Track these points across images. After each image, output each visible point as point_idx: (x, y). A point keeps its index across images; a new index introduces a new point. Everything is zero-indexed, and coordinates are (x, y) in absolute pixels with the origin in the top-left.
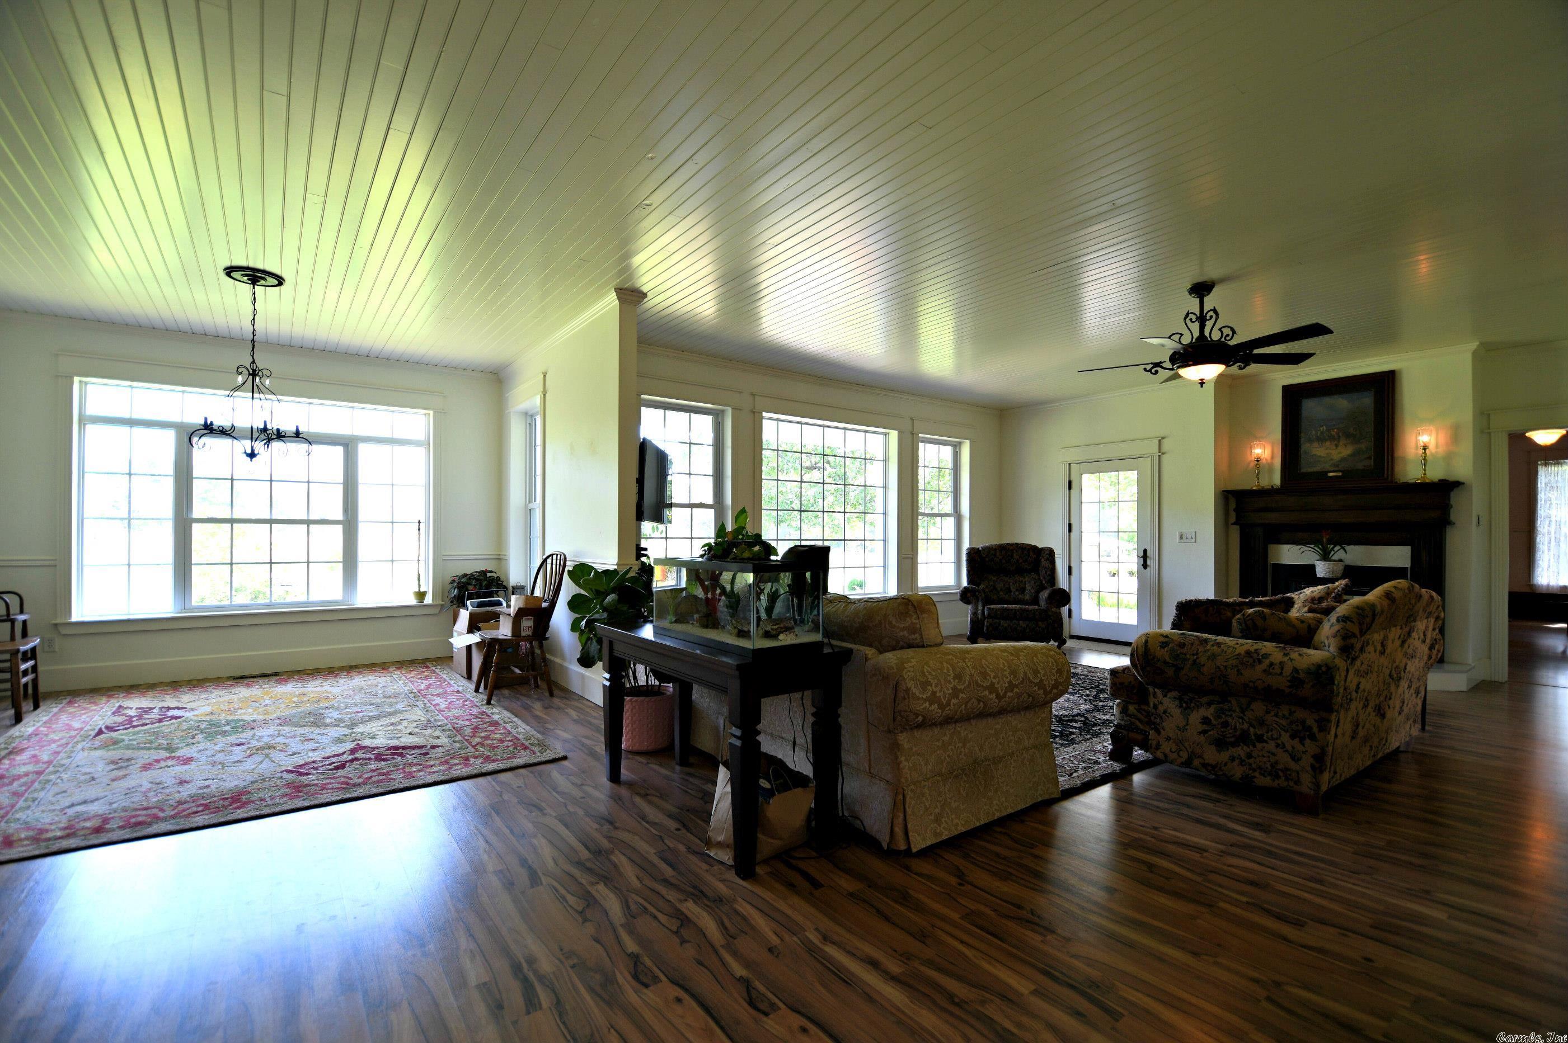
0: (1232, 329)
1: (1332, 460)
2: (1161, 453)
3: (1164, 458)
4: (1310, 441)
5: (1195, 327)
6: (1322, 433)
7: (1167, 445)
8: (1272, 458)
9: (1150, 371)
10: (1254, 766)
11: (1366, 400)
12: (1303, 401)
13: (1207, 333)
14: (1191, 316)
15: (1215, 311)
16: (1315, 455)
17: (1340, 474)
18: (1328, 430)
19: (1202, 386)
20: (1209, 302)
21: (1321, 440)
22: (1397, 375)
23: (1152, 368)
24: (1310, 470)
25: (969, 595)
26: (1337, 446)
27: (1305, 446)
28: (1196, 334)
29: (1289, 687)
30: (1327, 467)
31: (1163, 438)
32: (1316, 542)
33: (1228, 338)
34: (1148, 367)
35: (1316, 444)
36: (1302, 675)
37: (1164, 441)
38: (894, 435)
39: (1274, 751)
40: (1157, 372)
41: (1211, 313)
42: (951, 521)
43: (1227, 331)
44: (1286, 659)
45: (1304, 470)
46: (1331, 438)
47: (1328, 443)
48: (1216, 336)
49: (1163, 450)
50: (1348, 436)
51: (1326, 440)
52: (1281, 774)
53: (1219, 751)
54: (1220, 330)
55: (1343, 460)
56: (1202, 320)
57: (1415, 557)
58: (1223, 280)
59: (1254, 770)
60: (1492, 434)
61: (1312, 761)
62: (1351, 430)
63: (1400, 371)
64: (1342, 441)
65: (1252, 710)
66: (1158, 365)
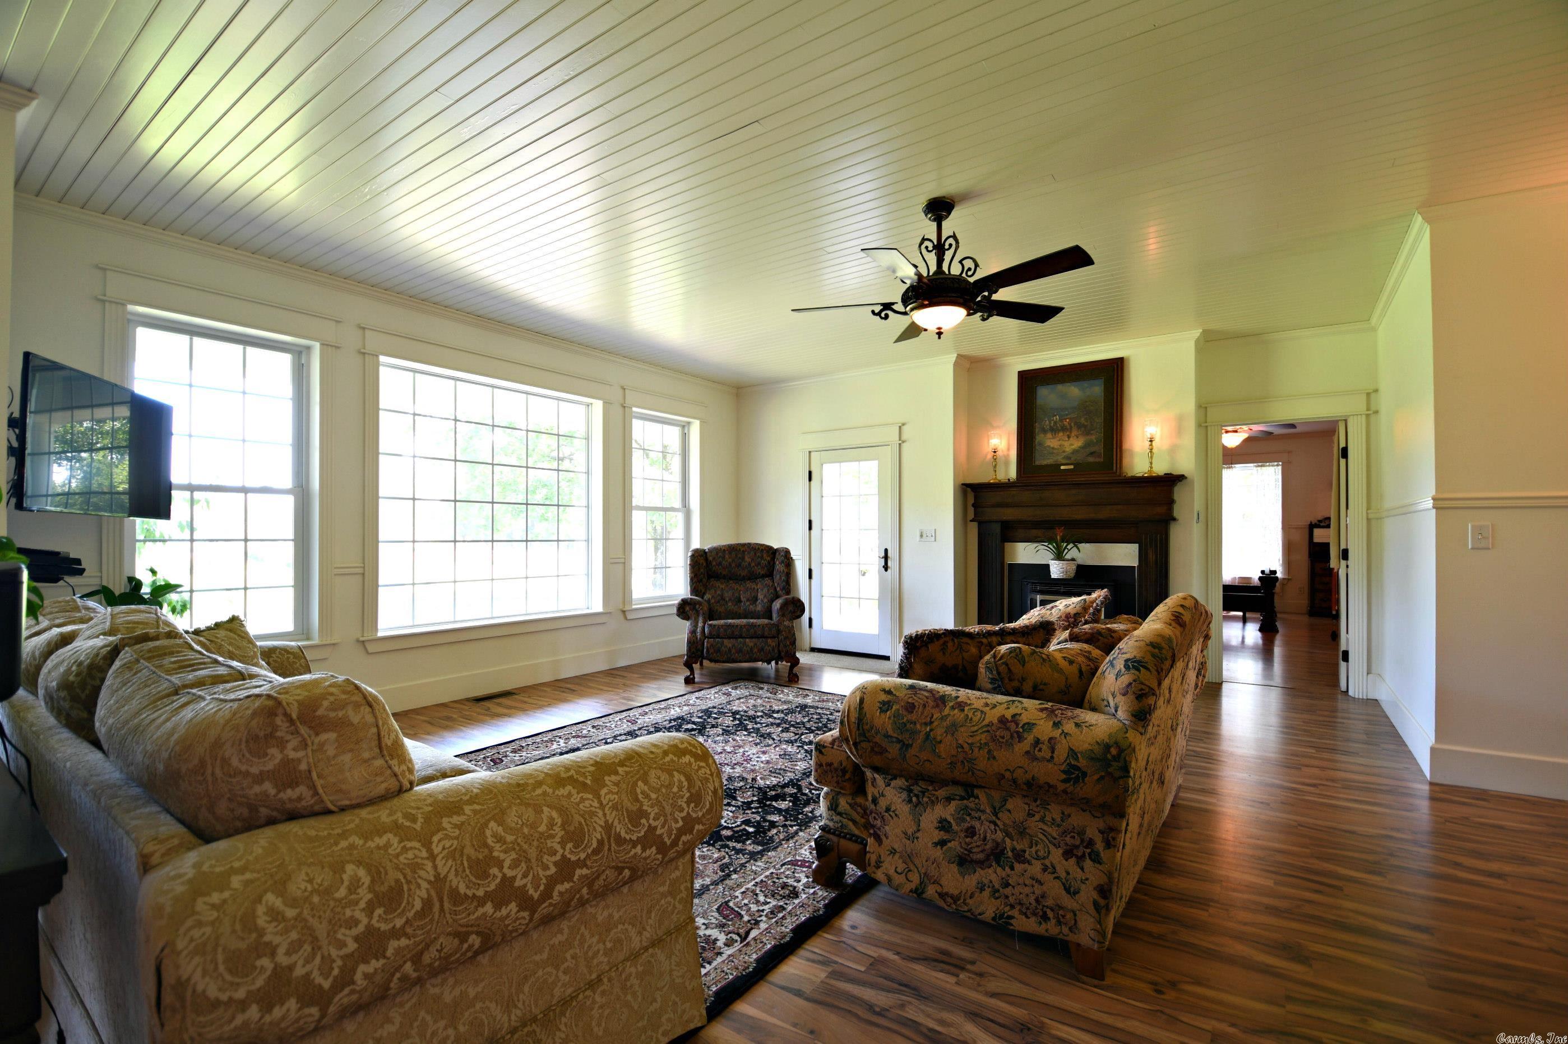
0: (977, 265)
1: (1064, 452)
2: (901, 442)
3: (905, 446)
4: (1044, 431)
5: (932, 258)
6: (1055, 423)
7: (906, 434)
8: (1008, 449)
9: (879, 314)
10: (1012, 900)
11: (1096, 389)
12: (1038, 388)
13: (945, 268)
14: (927, 243)
15: (954, 237)
16: (1049, 446)
17: (1072, 467)
18: (1061, 420)
19: (939, 338)
20: (949, 226)
21: (1054, 430)
22: (1125, 363)
23: (881, 311)
24: (1045, 462)
25: (687, 608)
26: (1069, 437)
27: (1039, 437)
28: (933, 268)
29: (1064, 781)
30: (1060, 459)
31: (904, 424)
32: (1050, 540)
33: (970, 273)
34: (877, 309)
35: (1049, 435)
36: (1082, 763)
37: (904, 428)
38: (598, 405)
39: (1039, 876)
40: (887, 317)
41: (951, 241)
42: (680, 516)
43: (969, 264)
44: (1057, 733)
45: (1037, 463)
46: (1064, 429)
47: (1061, 434)
48: (956, 270)
49: (904, 438)
50: (1079, 426)
51: (1059, 431)
52: (1050, 914)
53: (963, 875)
54: (961, 262)
55: (1075, 452)
56: (940, 249)
57: (1142, 555)
58: (965, 197)
59: (1012, 907)
60: (1209, 428)
61: (1095, 895)
62: (1083, 420)
63: (1128, 359)
64: (1074, 433)
65: (1009, 811)
66: (888, 306)
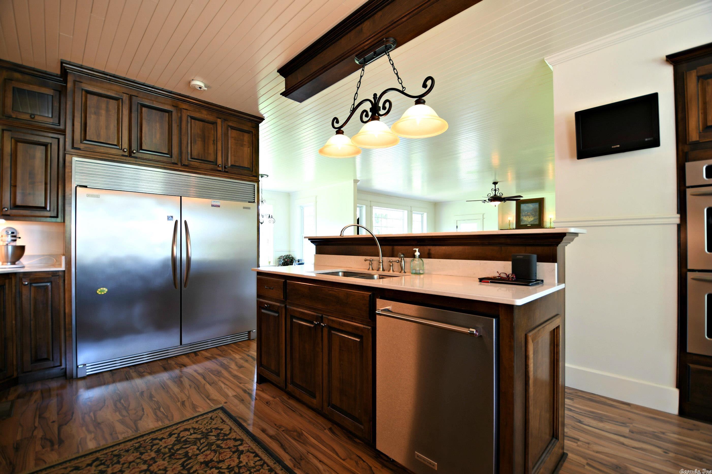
0: (502, 194)
1: (528, 221)
2: (483, 218)
3: (484, 220)
4: (523, 216)
5: (494, 192)
6: (526, 214)
8: (513, 220)
11: (536, 205)
12: (522, 205)
13: (496, 194)
14: (493, 189)
16: (524, 220)
17: (530, 225)
18: (527, 213)
19: (495, 207)
20: (497, 186)
21: (526, 216)
22: (544, 199)
24: (523, 224)
26: (529, 217)
27: (522, 217)
28: (494, 194)
30: (527, 223)
33: (501, 196)
34: (483, 201)
35: (524, 217)
37: (484, 215)
38: (406, 212)
40: (485, 203)
41: (497, 189)
43: (501, 194)
45: (521, 224)
46: (528, 215)
47: (527, 217)
48: (498, 195)
49: (484, 217)
50: (532, 215)
54: (499, 193)
55: (531, 221)
56: (495, 190)
58: (500, 182)
62: (533, 213)
63: (545, 198)
64: (531, 216)
66: (485, 201)
